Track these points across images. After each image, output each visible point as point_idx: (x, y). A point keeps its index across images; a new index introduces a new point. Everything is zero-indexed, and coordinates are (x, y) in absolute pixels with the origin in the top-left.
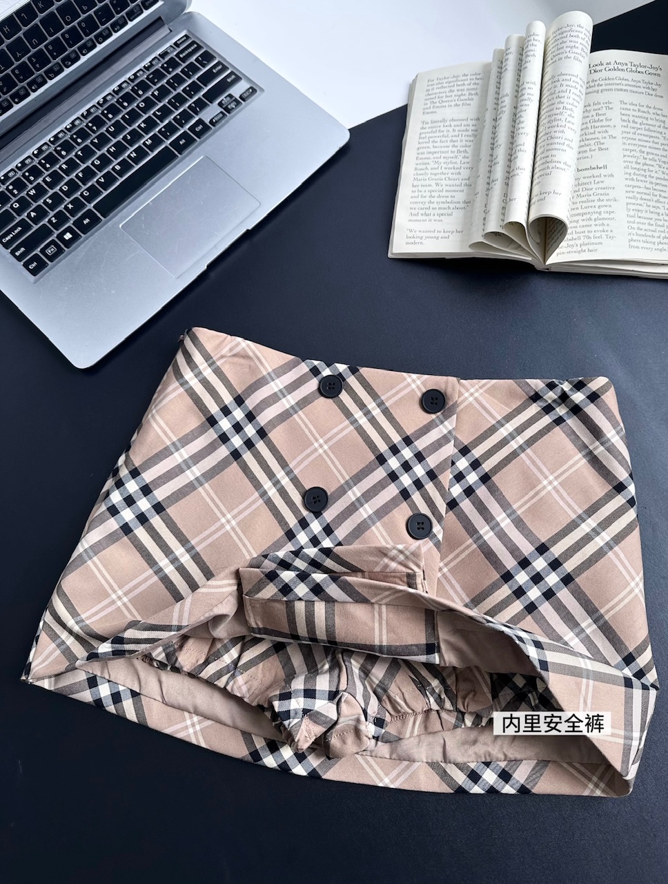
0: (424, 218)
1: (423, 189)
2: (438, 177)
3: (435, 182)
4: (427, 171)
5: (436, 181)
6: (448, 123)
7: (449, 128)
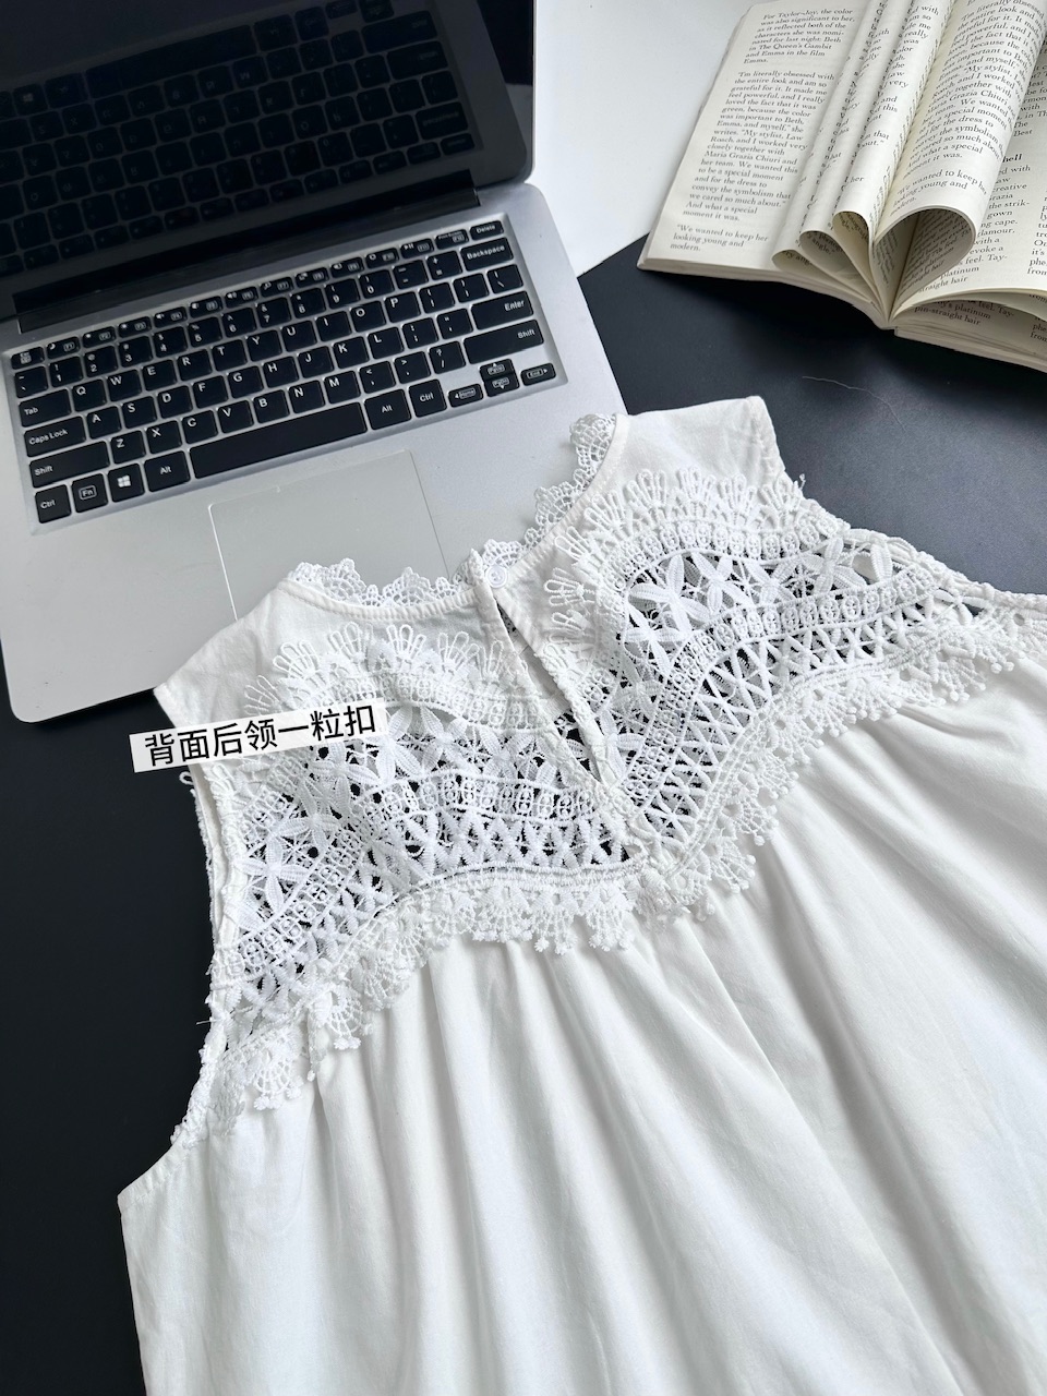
0: (710, 211)
1: (718, 168)
2: (746, 153)
3: (738, 160)
4: (730, 144)
5: (742, 160)
6: (781, 78)
7: (780, 84)
